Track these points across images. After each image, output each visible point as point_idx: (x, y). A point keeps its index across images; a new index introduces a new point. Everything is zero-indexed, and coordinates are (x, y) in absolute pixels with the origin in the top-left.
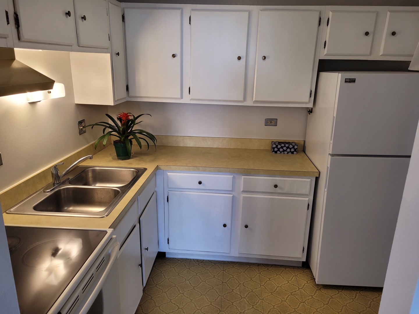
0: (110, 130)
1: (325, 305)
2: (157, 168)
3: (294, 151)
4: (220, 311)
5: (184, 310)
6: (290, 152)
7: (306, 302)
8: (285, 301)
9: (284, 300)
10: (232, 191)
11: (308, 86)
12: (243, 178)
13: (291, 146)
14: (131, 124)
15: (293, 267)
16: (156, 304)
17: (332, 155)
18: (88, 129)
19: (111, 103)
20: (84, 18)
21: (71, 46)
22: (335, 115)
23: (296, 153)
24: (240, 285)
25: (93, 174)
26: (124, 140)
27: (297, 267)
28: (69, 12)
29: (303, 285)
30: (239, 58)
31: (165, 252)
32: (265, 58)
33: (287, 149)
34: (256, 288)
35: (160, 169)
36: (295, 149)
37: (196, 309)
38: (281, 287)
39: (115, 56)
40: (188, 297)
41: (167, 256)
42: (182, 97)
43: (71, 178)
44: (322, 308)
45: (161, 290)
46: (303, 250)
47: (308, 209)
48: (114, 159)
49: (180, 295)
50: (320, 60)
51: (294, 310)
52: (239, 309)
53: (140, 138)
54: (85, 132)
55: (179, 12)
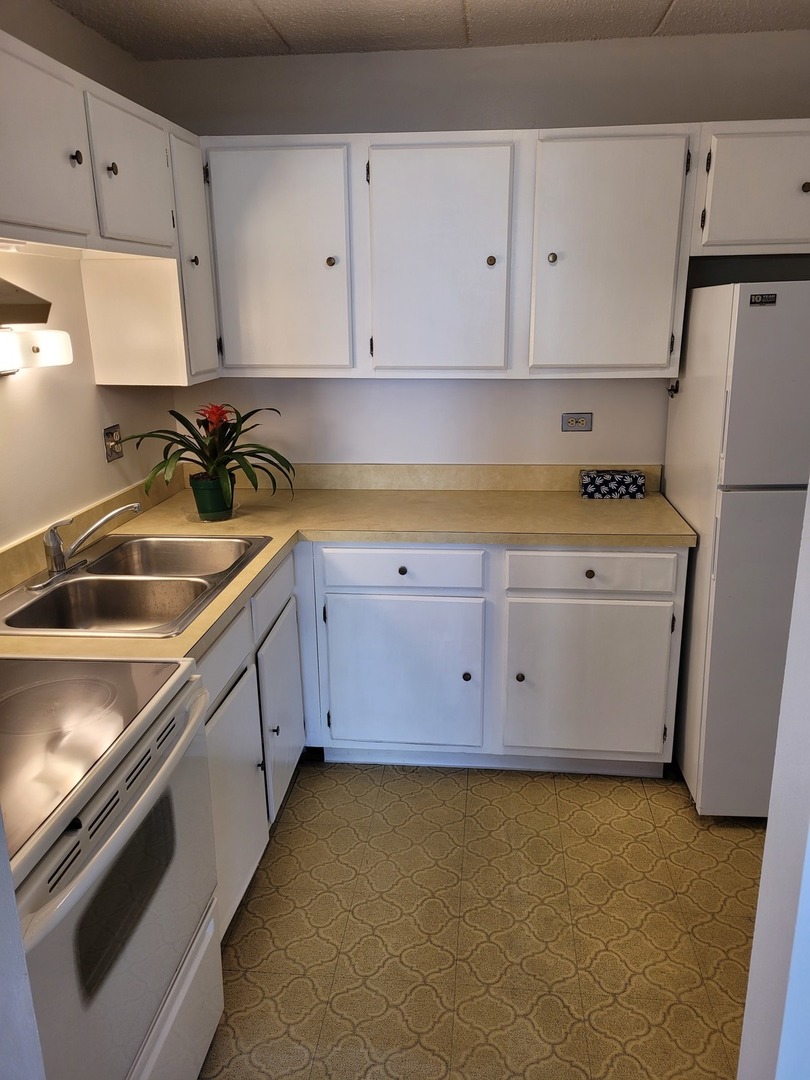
0: (181, 447)
1: (721, 865)
2: (297, 537)
3: (637, 491)
4: (459, 880)
5: (370, 878)
6: (627, 493)
7: (672, 857)
8: (619, 855)
9: (617, 853)
10: (482, 589)
11: (663, 323)
12: (507, 557)
13: (628, 480)
14: (231, 433)
15: (642, 780)
16: (303, 866)
17: (726, 488)
18: (128, 447)
19: (182, 380)
20: (113, 169)
21: (85, 235)
22: (729, 388)
23: (642, 496)
24: (508, 821)
25: (142, 553)
26: (215, 472)
27: (651, 779)
28: (78, 152)
29: (666, 818)
30: (492, 261)
31: (322, 749)
32: (554, 258)
33: (618, 488)
34: (547, 827)
35: (304, 540)
36: (638, 486)
37: (400, 876)
38: (610, 824)
39: (188, 266)
40: (380, 849)
41: (328, 758)
42: (353, 364)
43: (89, 560)
44: (713, 870)
45: (315, 837)
46: (665, 734)
47: (673, 630)
48: (192, 520)
49: (359, 846)
50: (692, 259)
51: (641, 875)
52: (505, 874)
53: (254, 466)
54: (119, 455)
55: (340, 153)
